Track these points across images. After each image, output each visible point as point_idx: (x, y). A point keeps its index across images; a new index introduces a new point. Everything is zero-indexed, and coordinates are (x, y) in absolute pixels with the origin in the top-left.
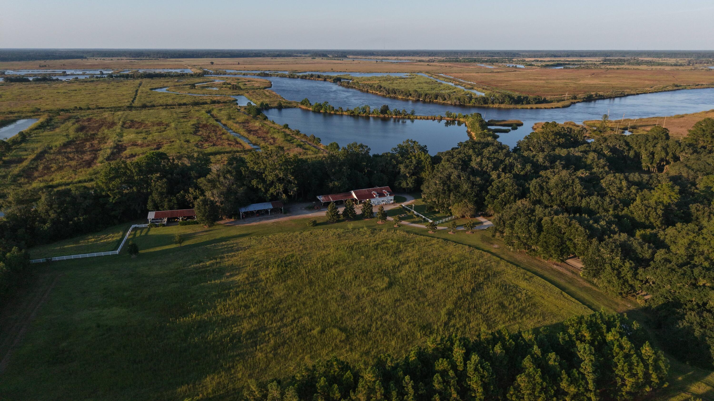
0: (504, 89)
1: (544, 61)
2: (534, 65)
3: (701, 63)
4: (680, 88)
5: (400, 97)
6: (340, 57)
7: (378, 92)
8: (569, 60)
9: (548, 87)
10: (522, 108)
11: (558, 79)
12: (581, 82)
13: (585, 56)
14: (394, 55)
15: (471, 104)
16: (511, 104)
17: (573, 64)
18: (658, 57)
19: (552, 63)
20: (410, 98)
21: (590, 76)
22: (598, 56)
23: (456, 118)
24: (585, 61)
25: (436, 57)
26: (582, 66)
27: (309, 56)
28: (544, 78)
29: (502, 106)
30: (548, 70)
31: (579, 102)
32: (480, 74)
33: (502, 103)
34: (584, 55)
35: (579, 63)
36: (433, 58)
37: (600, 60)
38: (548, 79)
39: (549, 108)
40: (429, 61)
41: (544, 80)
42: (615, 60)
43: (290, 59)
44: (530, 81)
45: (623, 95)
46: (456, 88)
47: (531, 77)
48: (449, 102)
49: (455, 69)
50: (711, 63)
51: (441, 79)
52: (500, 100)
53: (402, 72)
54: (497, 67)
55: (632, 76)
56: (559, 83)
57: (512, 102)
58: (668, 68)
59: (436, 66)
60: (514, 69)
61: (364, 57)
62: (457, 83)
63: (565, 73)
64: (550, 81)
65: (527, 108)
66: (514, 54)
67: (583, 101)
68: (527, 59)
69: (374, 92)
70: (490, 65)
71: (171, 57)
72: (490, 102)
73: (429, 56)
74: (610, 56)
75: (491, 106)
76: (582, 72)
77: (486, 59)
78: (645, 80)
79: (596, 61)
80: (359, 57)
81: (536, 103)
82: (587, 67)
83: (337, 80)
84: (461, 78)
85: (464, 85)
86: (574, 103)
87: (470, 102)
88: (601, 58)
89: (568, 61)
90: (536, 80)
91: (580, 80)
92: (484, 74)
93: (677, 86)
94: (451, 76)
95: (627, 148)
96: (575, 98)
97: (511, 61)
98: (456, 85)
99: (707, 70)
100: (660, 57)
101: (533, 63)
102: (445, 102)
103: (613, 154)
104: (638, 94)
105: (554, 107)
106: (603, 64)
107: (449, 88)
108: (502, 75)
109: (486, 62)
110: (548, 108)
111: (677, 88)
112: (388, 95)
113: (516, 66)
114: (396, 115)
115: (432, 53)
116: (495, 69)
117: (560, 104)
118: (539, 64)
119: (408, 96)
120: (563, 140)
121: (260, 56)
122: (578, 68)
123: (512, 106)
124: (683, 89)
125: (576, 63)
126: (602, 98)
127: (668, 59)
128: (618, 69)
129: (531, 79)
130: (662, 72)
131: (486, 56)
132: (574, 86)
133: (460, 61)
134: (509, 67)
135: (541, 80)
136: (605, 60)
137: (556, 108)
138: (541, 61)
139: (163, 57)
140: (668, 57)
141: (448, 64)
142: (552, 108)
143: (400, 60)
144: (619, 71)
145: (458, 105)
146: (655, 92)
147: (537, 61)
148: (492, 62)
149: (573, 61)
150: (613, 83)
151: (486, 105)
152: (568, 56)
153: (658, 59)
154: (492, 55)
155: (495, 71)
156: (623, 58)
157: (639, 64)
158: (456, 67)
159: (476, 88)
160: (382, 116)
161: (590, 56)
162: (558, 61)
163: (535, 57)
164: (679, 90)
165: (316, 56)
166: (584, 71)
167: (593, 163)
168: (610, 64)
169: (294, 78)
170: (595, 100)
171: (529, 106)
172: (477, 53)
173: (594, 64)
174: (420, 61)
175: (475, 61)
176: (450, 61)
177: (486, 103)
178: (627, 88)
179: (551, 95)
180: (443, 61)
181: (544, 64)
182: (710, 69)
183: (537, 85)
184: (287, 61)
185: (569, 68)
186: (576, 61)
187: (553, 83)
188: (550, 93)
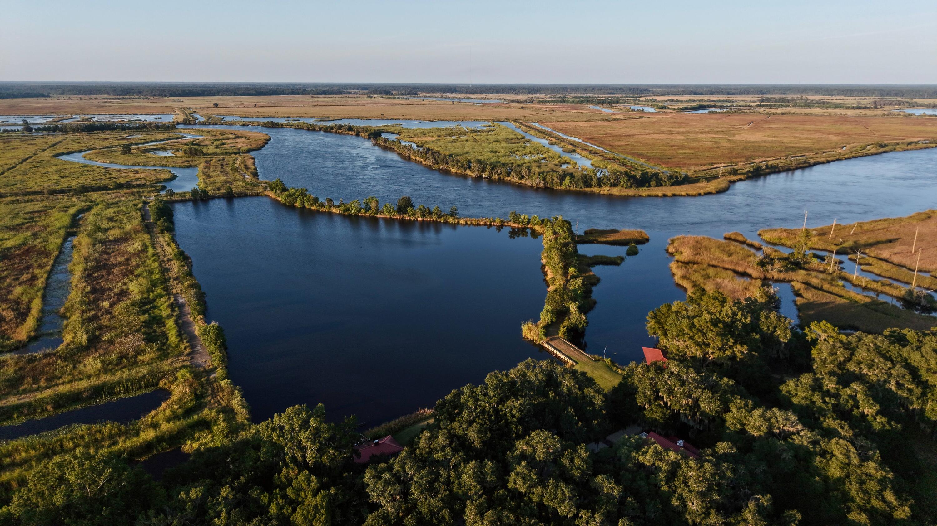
0: (622, 152)
1: (682, 101)
2: (668, 108)
3: (890, 104)
4: (886, 149)
5: (453, 170)
6: (408, 94)
7: (422, 160)
8: (714, 99)
9: (690, 148)
10: (649, 196)
11: (702, 133)
12: (737, 137)
13: (733, 94)
14: (482, 92)
15: (563, 187)
16: (631, 187)
17: (721, 106)
18: (829, 95)
19: (693, 104)
20: (468, 172)
21: (747, 127)
22: (751, 94)
23: (528, 223)
24: (736, 101)
25: (538, 96)
26: (734, 109)
27: (366, 94)
28: (682, 130)
29: (616, 191)
30: (688, 114)
31: (741, 180)
32: (592, 123)
33: (615, 185)
34: (733, 91)
35: (728, 104)
36: (534, 96)
37: (756, 99)
38: (688, 132)
39: (695, 196)
40: (526, 102)
41: (682, 133)
42: (776, 101)
43: (337, 98)
44: (662, 136)
45: (806, 165)
46: (548, 150)
47: (664, 129)
48: (528, 183)
49: (558, 114)
50: (904, 104)
51: (533, 132)
52: (612, 181)
53: (481, 120)
54: (616, 111)
55: (807, 127)
56: (706, 140)
57: (632, 184)
58: (851, 112)
59: (532, 109)
60: (640, 114)
61: (440, 95)
62: (554, 140)
63: (712, 121)
64: (691, 136)
65: (657, 196)
66: (641, 91)
67: (748, 178)
68: (659, 98)
69: (418, 158)
70: (607, 107)
71: (171, 95)
72: (594, 183)
73: (529, 93)
74: (766, 94)
75: (596, 190)
76: (735, 120)
77: (603, 97)
78: (829, 134)
79: (751, 102)
80: (435, 94)
81: (672, 185)
82: (741, 110)
83: (375, 135)
84: (561, 130)
85: (563, 144)
86: (734, 182)
87: (561, 184)
88: (757, 97)
89: (713, 101)
90: (671, 133)
91: (734, 135)
92: (596, 123)
93: (881, 146)
94: (548, 126)
95: (918, 391)
96: (735, 172)
97: (636, 101)
98: (551, 144)
99: (905, 116)
100: (832, 95)
101: (666, 104)
102: (523, 181)
103: (889, 423)
104: (829, 162)
105: (702, 192)
106: (760, 105)
107: (537, 150)
108: (623, 124)
109: (603, 102)
110: (692, 196)
111: (882, 150)
112: (436, 166)
113: (643, 110)
114: (424, 216)
115: (534, 89)
116: (613, 114)
117: (712, 186)
118: (676, 106)
119: (465, 170)
120: (745, 349)
121: (298, 94)
122: (728, 112)
123: (631, 192)
124: (891, 151)
125: (724, 104)
126: (775, 170)
127: (842, 97)
128: (783, 114)
129: (663, 133)
130: (844, 119)
131: (604, 93)
132: (727, 144)
133: (568, 102)
134: (633, 110)
135: (678, 133)
136: (763, 100)
137: (706, 194)
138: (677, 101)
139: (159, 95)
140: (842, 94)
141: (550, 106)
142: (700, 195)
143: (488, 99)
144: (784, 118)
145: (542, 188)
146: (854, 157)
147: (672, 101)
148: (610, 103)
149: (720, 101)
150: (785, 140)
151: (589, 189)
152: (712, 93)
153: (830, 98)
154: (612, 91)
155: (614, 117)
156: (783, 96)
157: (809, 105)
158: (561, 111)
159: (579, 150)
160: (398, 217)
161: (740, 93)
162: (700, 101)
163: (668, 95)
164: (886, 152)
165: (375, 94)
166: (737, 117)
167: (848, 476)
168: (770, 106)
169: (314, 130)
170: (766, 175)
171: (659, 191)
172: (593, 89)
173: (749, 106)
174: (513, 101)
175: (588, 101)
176: (554, 102)
177: (589, 186)
178: (810, 150)
179: (697, 165)
180: (545, 102)
181: (681, 105)
182: (909, 115)
183: (673, 143)
184: (329, 102)
185: (716, 113)
186: (724, 101)
187: (697, 140)
188: (693, 161)
